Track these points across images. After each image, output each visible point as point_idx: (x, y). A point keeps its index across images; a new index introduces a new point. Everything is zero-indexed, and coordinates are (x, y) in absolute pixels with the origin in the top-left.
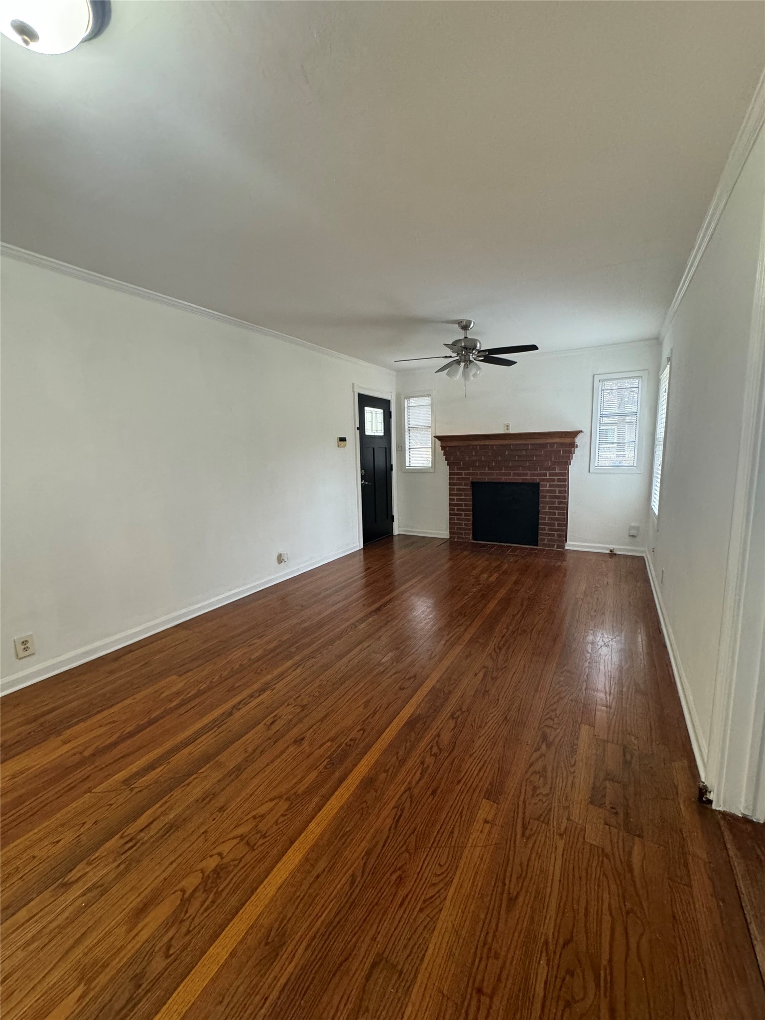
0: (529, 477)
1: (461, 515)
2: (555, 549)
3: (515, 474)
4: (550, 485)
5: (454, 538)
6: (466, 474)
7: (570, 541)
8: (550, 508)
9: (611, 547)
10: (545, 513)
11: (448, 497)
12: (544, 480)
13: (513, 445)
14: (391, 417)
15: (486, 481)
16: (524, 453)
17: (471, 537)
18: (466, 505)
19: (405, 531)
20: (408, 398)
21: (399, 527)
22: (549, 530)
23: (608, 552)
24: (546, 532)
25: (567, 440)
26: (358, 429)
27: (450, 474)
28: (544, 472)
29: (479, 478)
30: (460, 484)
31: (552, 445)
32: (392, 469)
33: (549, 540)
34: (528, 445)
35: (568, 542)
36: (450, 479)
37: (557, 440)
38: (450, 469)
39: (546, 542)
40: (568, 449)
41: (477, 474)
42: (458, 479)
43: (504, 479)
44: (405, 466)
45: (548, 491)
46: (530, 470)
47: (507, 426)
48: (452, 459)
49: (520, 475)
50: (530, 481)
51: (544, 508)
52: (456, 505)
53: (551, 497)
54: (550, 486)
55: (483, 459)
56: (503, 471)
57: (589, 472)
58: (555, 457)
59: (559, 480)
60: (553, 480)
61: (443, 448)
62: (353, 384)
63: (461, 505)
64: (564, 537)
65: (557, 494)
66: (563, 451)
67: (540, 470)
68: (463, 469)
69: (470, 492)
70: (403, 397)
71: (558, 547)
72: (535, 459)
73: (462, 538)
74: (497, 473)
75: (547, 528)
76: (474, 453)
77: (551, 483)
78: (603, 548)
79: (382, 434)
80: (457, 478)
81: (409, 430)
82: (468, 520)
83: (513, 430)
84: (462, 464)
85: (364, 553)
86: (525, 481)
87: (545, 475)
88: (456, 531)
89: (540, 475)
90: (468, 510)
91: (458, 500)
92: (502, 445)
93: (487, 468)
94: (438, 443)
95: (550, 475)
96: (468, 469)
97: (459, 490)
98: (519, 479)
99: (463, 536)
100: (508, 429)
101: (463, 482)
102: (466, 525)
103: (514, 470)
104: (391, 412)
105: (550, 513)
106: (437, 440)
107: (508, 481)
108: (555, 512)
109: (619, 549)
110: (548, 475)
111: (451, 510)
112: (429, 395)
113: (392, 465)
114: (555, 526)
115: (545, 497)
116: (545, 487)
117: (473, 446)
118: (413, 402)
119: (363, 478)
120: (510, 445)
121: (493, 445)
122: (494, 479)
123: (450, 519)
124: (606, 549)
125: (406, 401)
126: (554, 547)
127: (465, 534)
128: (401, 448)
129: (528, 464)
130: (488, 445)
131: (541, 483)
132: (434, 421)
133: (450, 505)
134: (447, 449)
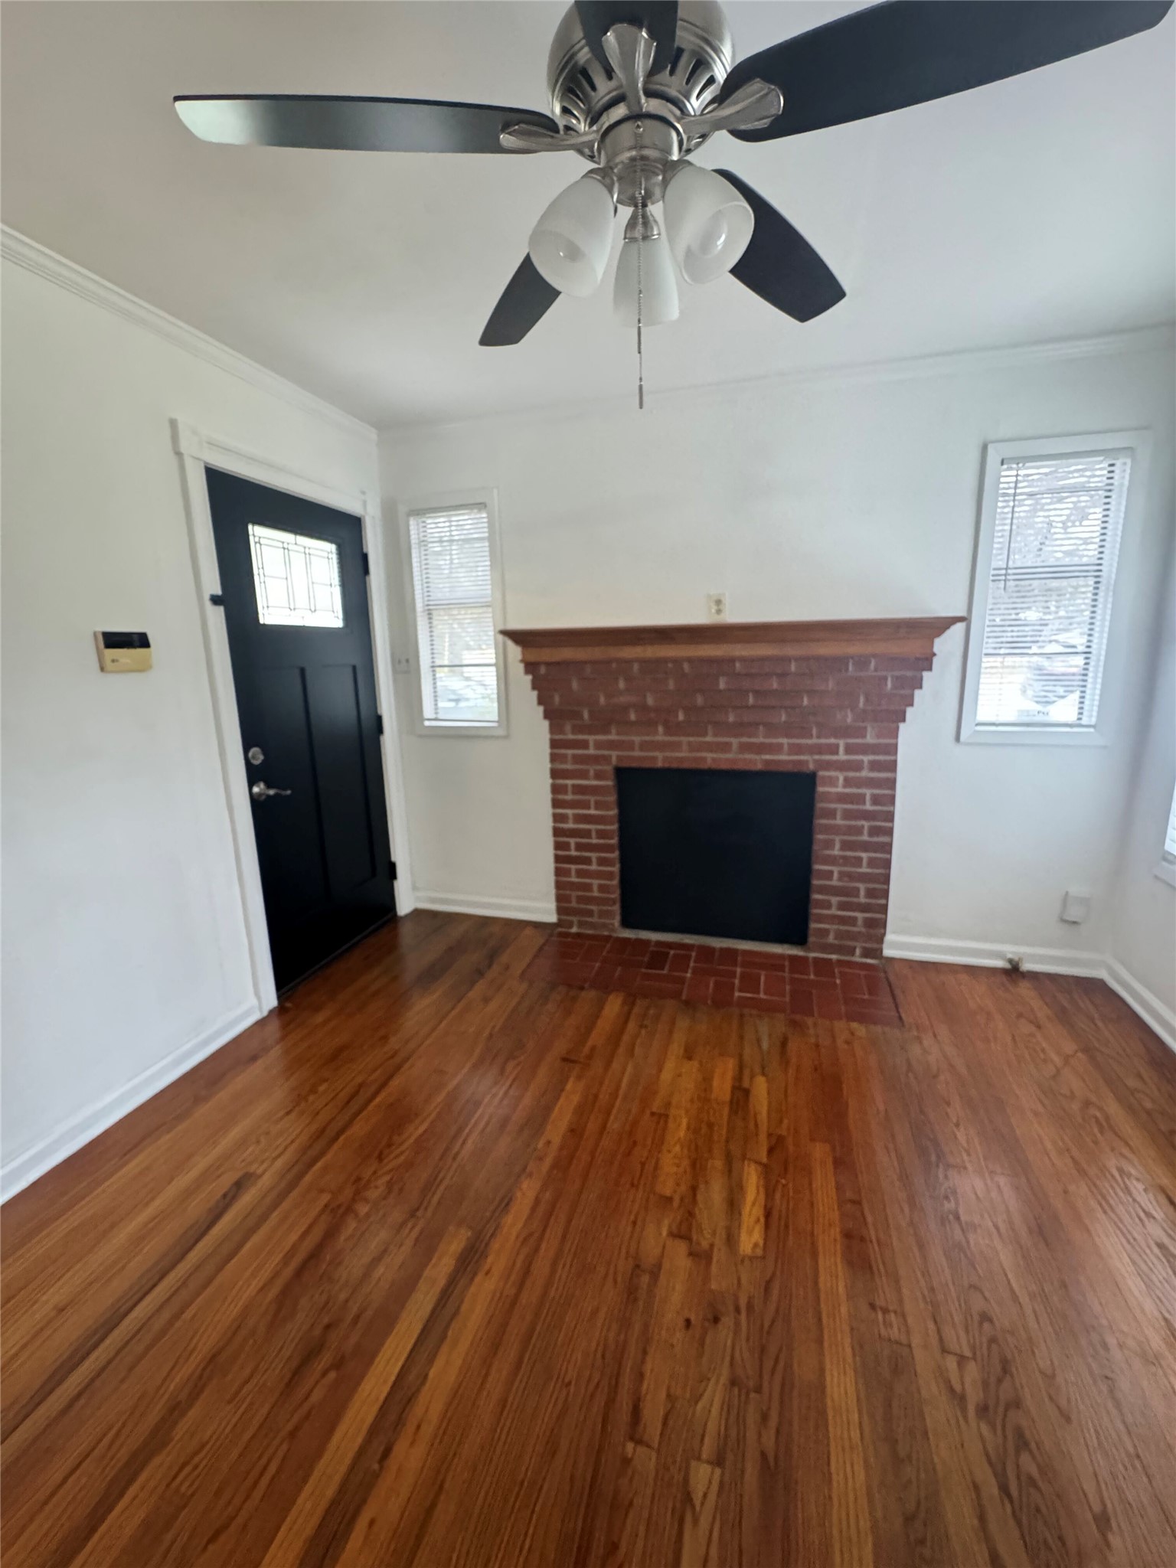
0: (784, 755)
1: (588, 861)
2: (857, 958)
3: (745, 748)
4: (846, 779)
5: (571, 925)
6: (599, 745)
7: (894, 932)
8: (846, 846)
9: (1012, 950)
10: (832, 860)
11: (548, 810)
12: (829, 765)
13: (743, 660)
14: (366, 571)
15: (660, 764)
16: (775, 686)
17: (616, 921)
18: (601, 834)
19: (433, 900)
20: (421, 512)
21: (415, 888)
22: (842, 906)
23: (1000, 964)
24: (834, 911)
25: (911, 648)
26: (216, 600)
27: (554, 744)
28: (832, 741)
29: (637, 756)
30: (583, 775)
31: (862, 662)
32: (380, 730)
33: (840, 935)
34: (787, 660)
35: (890, 937)
36: (554, 758)
37: (881, 648)
38: (553, 729)
39: (831, 939)
40: (909, 674)
41: (630, 746)
42: (577, 759)
43: (711, 759)
44: (423, 719)
45: (843, 798)
46: (787, 736)
47: (719, 602)
48: (557, 699)
49: (760, 748)
50: (790, 768)
51: (829, 844)
52: (573, 833)
53: (848, 815)
54: (848, 782)
55: (650, 701)
56: (709, 739)
57: (958, 738)
58: (867, 700)
59: (875, 766)
60: (857, 766)
61: (530, 667)
62: (173, 424)
63: (587, 834)
64: (877, 926)
65: (868, 806)
66: (896, 679)
67: (818, 737)
68: (590, 729)
69: (612, 798)
70: (402, 509)
71: (867, 953)
72: (806, 701)
73: (593, 926)
74: (689, 743)
75: (834, 900)
76: (622, 685)
77: (851, 774)
78: (990, 954)
79: (338, 623)
80: (574, 756)
81: (430, 615)
82: (609, 876)
83: (733, 616)
84: (586, 715)
85: (285, 1027)
86: (773, 768)
87: (834, 750)
88: (574, 904)
89: (819, 749)
90: (608, 848)
91: (579, 819)
92: (710, 661)
93: (661, 729)
94: (515, 651)
95: (849, 750)
96: (605, 731)
97: (578, 790)
98: (756, 762)
99: (595, 919)
100: (719, 611)
101: (592, 770)
102: (602, 888)
103: (742, 735)
104: (365, 558)
105: (846, 860)
106: (510, 644)
107: (724, 766)
108: (860, 859)
109: (1034, 958)
110: (841, 750)
111: (558, 846)
112: (481, 506)
113: (379, 719)
114: (857, 896)
115: (832, 814)
116: (833, 786)
117: (619, 661)
118: (437, 526)
119: (254, 774)
120: (732, 660)
121: (677, 662)
122: (681, 759)
123: (558, 872)
124: (998, 955)
125: (412, 522)
126: (853, 954)
127: (602, 914)
128: (407, 665)
129: (784, 718)
130: (665, 660)
131: (821, 773)
132: (502, 584)
133: (557, 832)
134: (543, 670)
